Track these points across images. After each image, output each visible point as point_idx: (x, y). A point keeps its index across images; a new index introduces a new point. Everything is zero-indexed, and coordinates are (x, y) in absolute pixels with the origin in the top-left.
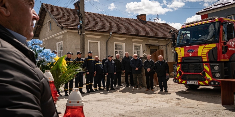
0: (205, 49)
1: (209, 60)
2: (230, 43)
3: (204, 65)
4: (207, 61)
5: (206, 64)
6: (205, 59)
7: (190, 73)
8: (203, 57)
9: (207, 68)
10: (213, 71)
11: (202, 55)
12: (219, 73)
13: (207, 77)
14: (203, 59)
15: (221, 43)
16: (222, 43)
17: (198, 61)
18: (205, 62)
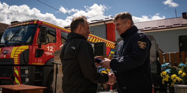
0: (17, 50)
1: (20, 63)
2: (48, 47)
3: (15, 68)
4: (17, 64)
5: (16, 68)
6: (16, 62)
7: (3, 77)
8: (15, 60)
9: (17, 72)
10: (23, 76)
11: (14, 57)
12: (28, 77)
13: (16, 82)
14: (15, 62)
15: (35, 46)
16: (37, 46)
17: (10, 63)
18: (16, 65)
